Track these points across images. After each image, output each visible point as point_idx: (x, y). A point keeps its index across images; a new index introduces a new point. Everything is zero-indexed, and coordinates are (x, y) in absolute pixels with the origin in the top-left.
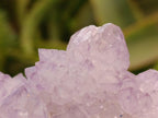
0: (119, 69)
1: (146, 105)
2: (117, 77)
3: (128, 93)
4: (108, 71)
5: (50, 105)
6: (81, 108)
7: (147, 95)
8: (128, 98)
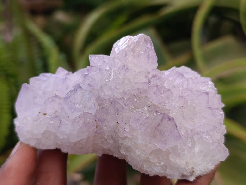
0: (149, 70)
1: (168, 98)
2: (146, 77)
3: (154, 89)
4: (140, 72)
5: (98, 98)
6: (121, 102)
7: (169, 90)
8: (155, 93)
